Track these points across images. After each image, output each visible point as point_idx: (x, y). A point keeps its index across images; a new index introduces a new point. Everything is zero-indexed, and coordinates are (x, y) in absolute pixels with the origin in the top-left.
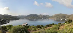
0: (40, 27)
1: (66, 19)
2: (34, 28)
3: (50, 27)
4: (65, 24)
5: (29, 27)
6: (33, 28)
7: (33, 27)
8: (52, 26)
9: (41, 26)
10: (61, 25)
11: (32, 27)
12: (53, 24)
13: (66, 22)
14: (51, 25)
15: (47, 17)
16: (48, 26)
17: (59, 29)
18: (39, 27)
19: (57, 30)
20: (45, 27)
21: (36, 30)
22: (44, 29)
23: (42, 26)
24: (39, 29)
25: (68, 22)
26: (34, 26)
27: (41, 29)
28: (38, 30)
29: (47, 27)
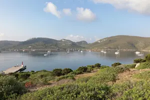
0: (62, 72)
1: (137, 53)
2: (46, 76)
3: (90, 72)
4: (134, 67)
5: (29, 75)
6: (42, 76)
7: (43, 73)
8: (95, 70)
9: (66, 69)
10: (122, 71)
11: (39, 75)
12: (99, 66)
13: (137, 62)
14: (93, 67)
15: (81, 47)
16: (84, 70)
17: (114, 80)
18: (59, 74)
19: (110, 84)
20: (76, 74)
21: (50, 82)
22: (74, 79)
23: (69, 69)
24: (60, 79)
25: (147, 62)
26: (45, 71)
27: (64, 78)
28: (58, 81)
29: (81, 73)
